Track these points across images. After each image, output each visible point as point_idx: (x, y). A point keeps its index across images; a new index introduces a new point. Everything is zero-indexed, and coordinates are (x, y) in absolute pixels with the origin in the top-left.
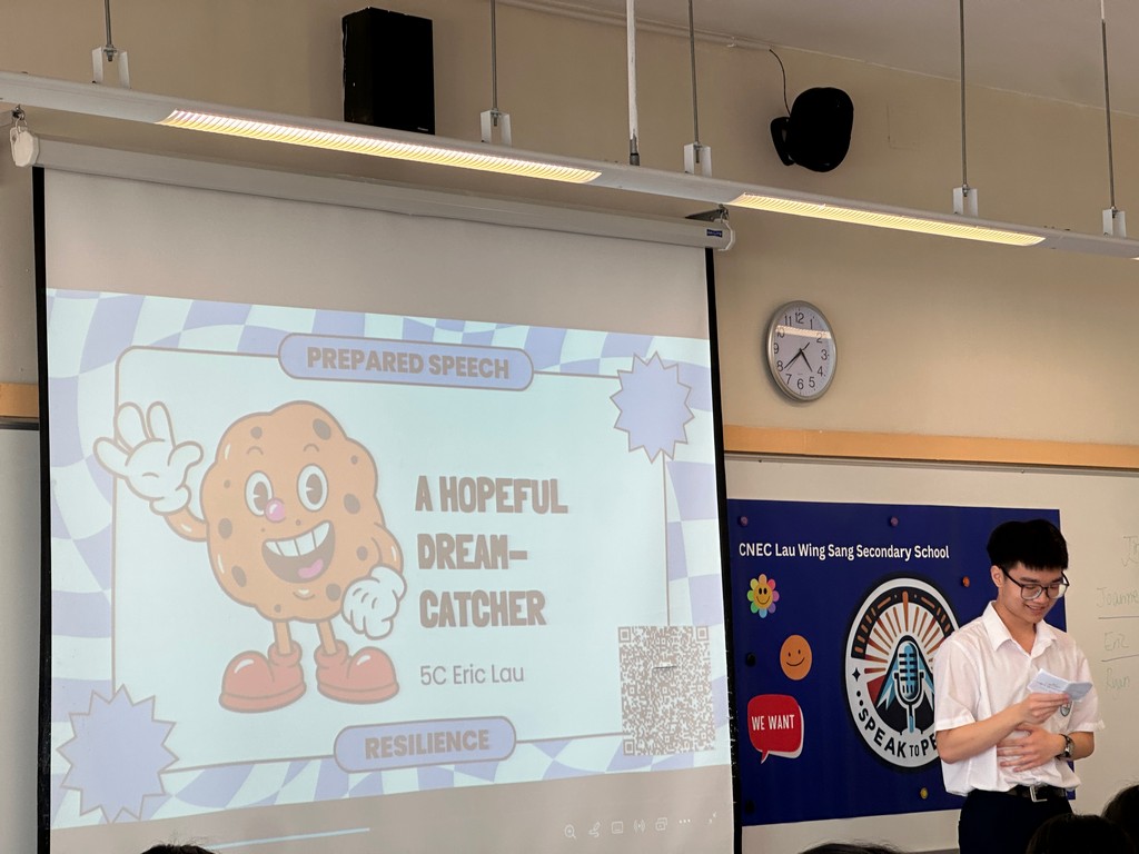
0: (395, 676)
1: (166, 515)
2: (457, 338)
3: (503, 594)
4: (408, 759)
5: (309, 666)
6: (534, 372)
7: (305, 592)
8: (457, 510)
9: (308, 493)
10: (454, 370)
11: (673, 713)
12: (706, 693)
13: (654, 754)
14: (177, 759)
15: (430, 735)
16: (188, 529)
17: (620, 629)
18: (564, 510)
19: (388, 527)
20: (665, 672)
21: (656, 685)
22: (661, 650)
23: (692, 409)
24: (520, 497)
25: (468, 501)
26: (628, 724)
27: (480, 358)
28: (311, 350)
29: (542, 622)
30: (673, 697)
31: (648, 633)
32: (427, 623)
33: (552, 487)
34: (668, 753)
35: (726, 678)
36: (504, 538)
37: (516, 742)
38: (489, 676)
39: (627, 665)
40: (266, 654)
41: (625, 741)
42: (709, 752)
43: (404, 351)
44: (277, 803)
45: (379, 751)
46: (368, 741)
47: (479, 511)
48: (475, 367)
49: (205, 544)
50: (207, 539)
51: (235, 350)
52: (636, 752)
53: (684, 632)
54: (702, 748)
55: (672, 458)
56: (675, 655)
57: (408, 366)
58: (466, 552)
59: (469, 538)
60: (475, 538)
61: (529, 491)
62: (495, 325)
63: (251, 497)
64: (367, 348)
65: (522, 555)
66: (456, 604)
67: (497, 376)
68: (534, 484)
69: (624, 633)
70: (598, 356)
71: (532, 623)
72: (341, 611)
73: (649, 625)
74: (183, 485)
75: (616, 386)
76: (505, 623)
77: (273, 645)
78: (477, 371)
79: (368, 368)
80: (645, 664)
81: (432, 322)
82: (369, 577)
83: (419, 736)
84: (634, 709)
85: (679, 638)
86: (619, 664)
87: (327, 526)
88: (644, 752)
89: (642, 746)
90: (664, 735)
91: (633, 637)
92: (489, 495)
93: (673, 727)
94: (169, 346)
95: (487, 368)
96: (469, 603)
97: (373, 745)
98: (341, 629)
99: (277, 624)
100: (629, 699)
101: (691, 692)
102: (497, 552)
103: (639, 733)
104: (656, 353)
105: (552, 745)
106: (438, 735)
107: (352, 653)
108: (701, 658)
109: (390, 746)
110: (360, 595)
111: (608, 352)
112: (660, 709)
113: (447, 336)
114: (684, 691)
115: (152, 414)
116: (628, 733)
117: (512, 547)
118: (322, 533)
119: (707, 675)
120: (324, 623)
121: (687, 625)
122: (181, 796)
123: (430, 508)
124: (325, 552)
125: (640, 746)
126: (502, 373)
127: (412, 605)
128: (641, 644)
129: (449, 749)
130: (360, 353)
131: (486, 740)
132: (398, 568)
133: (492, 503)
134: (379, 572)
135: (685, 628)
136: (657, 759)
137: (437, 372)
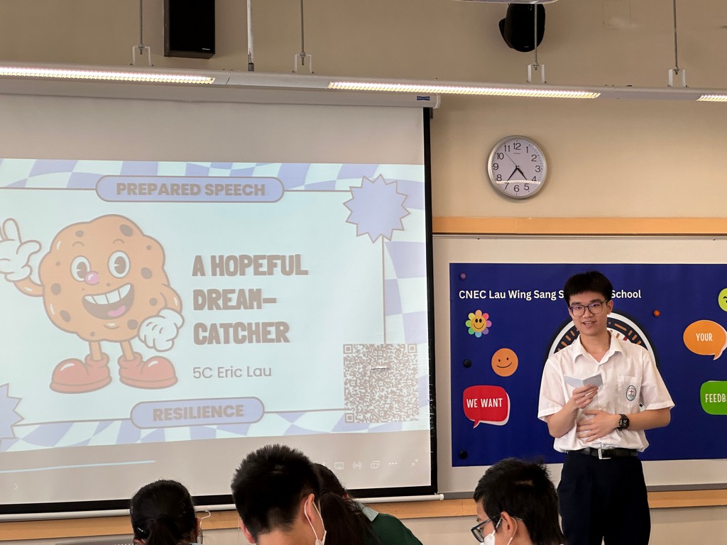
0: (175, 372)
1: (15, 282)
2: (227, 173)
3: (257, 324)
4: (183, 421)
5: (114, 367)
6: (284, 191)
7: (112, 325)
8: (224, 275)
9: (115, 267)
10: (224, 192)
11: (387, 397)
12: (413, 385)
13: (371, 421)
14: (23, 419)
15: (199, 408)
16: (29, 290)
17: (344, 345)
18: (306, 273)
19: (172, 286)
20: (381, 372)
21: (374, 380)
22: (378, 359)
23: (408, 209)
24: (272, 266)
25: (232, 269)
26: (349, 404)
27: (243, 184)
28: (119, 185)
29: (287, 340)
30: (387, 388)
31: (367, 348)
32: (198, 341)
33: (296, 260)
34: (383, 422)
35: (428, 376)
36: (259, 291)
37: (264, 412)
38: (245, 373)
39: (349, 368)
40: (83, 360)
41: (346, 414)
42: (414, 422)
43: (187, 183)
44: (89, 445)
45: (163, 416)
46: (155, 411)
47: (240, 275)
48: (239, 190)
49: (41, 298)
50: (43, 295)
51: (65, 187)
52: (356, 421)
53: (398, 347)
54: (409, 419)
55: (390, 240)
56: (390, 362)
57: (189, 192)
58: (230, 300)
59: (233, 291)
60: (237, 292)
61: (279, 262)
62: (255, 164)
63: (75, 271)
64: (159, 183)
65: (273, 301)
66: (221, 331)
67: (256, 194)
68: (283, 258)
69: (347, 348)
70: (335, 179)
71: (279, 341)
72: (138, 335)
73: (368, 343)
74: (27, 265)
75: (349, 196)
76: (258, 341)
77: (89, 355)
78: (241, 192)
79: (160, 194)
80: (364, 367)
81: (207, 164)
82: (158, 315)
83: (191, 408)
84: (355, 395)
85: (394, 351)
86: (343, 367)
87: (129, 286)
88: (363, 421)
89: (361, 417)
90: (379, 411)
91: (354, 351)
92: (248, 265)
93: (387, 406)
94: (20, 186)
95: (248, 190)
96: (231, 330)
97: (158, 413)
98: (137, 345)
99: (92, 343)
100: (351, 388)
101: (402, 385)
102: (254, 299)
103: (358, 409)
104: (381, 175)
105: (291, 415)
106: (204, 408)
107: (145, 360)
108: (411, 364)
109: (171, 414)
110: (151, 326)
111: (341, 176)
112: (377, 395)
113: (218, 172)
114: (396, 384)
115: (6, 226)
116: (349, 409)
117: (265, 295)
118: (125, 291)
119: (414, 374)
120: (125, 342)
121: (401, 343)
122: (26, 439)
123: (203, 274)
124: (128, 301)
125: (358, 417)
126: (260, 193)
127: (188, 332)
128: (361, 355)
129: (213, 416)
130: (154, 185)
131: (241, 410)
132: (178, 310)
133: (250, 270)
134: (164, 313)
135: (399, 345)
136: (373, 425)
137: (211, 194)
